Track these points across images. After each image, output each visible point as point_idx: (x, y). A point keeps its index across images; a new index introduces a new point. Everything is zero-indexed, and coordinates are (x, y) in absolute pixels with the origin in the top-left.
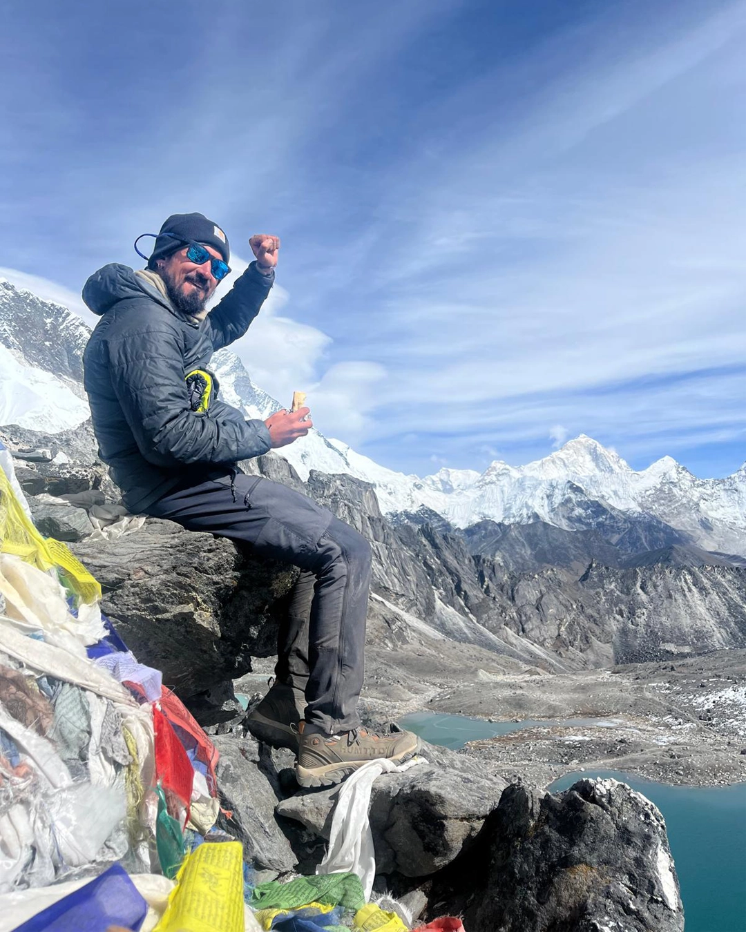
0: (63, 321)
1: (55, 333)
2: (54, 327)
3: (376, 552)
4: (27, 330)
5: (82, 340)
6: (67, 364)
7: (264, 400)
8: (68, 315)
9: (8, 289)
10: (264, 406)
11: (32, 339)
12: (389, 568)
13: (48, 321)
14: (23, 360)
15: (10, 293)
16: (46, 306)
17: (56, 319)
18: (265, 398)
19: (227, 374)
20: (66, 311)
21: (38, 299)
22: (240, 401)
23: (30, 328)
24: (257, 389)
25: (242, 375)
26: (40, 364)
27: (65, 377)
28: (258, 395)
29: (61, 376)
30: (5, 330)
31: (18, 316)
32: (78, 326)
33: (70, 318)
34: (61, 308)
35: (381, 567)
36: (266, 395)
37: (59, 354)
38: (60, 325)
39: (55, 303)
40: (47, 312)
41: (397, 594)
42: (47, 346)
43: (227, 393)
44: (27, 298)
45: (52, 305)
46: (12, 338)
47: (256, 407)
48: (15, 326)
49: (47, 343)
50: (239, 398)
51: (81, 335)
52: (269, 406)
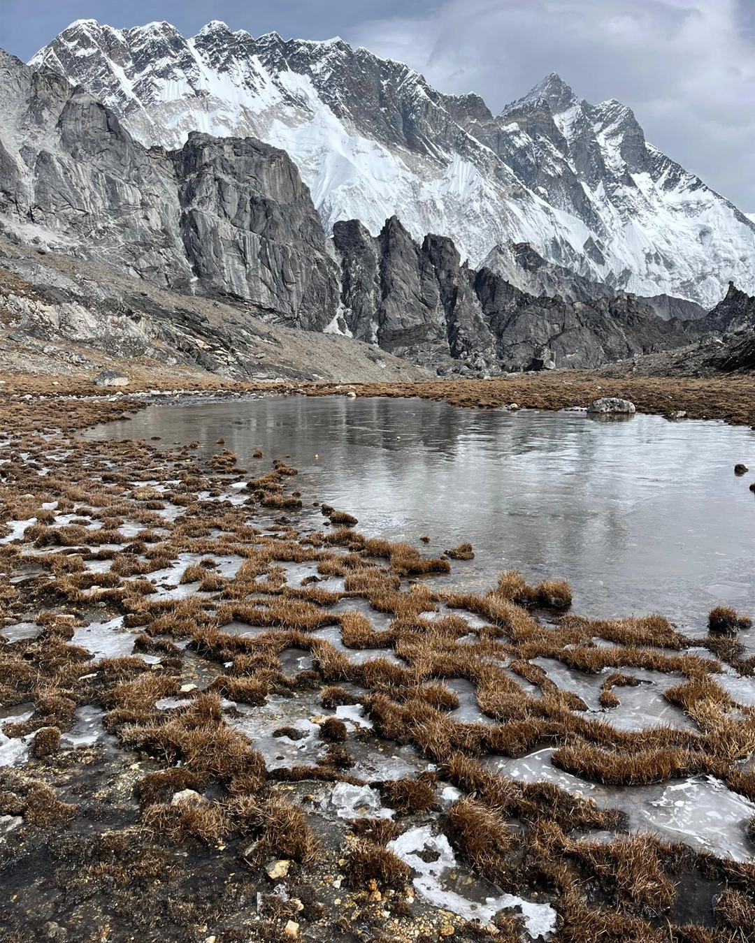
0: (401, 81)
1: (391, 96)
2: (391, 89)
3: (242, 246)
4: (361, 96)
5: (418, 101)
6: (401, 132)
7: (661, 164)
8: (407, 72)
9: (341, 49)
10: (659, 172)
11: (366, 105)
12: (256, 269)
13: (384, 83)
14: (354, 130)
15: (343, 53)
16: (384, 65)
17: (394, 80)
18: (662, 162)
19: (613, 135)
20: (405, 68)
21: (374, 57)
22: (625, 167)
23: (364, 93)
24: (653, 150)
25: (633, 133)
26: (374, 134)
27: (400, 147)
28: (654, 158)
29: (395, 146)
30: (336, 98)
31: (351, 79)
32: (415, 85)
33: (409, 75)
34: (399, 65)
35: (242, 267)
36: (664, 158)
37: (394, 121)
38: (397, 87)
39: (392, 60)
40: (384, 73)
41: (260, 307)
42: (382, 113)
43: (610, 158)
44: (361, 58)
45: (390, 62)
46: (343, 106)
47: (649, 175)
48: (347, 92)
49: (383, 109)
50: (624, 163)
51: (417, 96)
52: (666, 172)
